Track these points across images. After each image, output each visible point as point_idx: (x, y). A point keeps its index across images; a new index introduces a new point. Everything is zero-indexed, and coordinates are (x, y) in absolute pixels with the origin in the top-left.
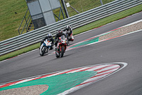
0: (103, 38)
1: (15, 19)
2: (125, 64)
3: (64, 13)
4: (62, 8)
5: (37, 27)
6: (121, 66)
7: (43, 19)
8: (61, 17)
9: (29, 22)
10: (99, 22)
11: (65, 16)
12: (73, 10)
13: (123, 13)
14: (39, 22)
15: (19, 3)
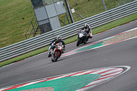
0: (107, 42)
1: (22, 24)
2: (129, 68)
3: (69, 19)
4: (68, 14)
5: (43, 32)
6: (124, 69)
7: (49, 24)
8: (67, 22)
9: (36, 27)
10: (103, 27)
11: (70, 21)
12: (78, 16)
13: (126, 18)
14: (45, 27)
15: (26, 9)
